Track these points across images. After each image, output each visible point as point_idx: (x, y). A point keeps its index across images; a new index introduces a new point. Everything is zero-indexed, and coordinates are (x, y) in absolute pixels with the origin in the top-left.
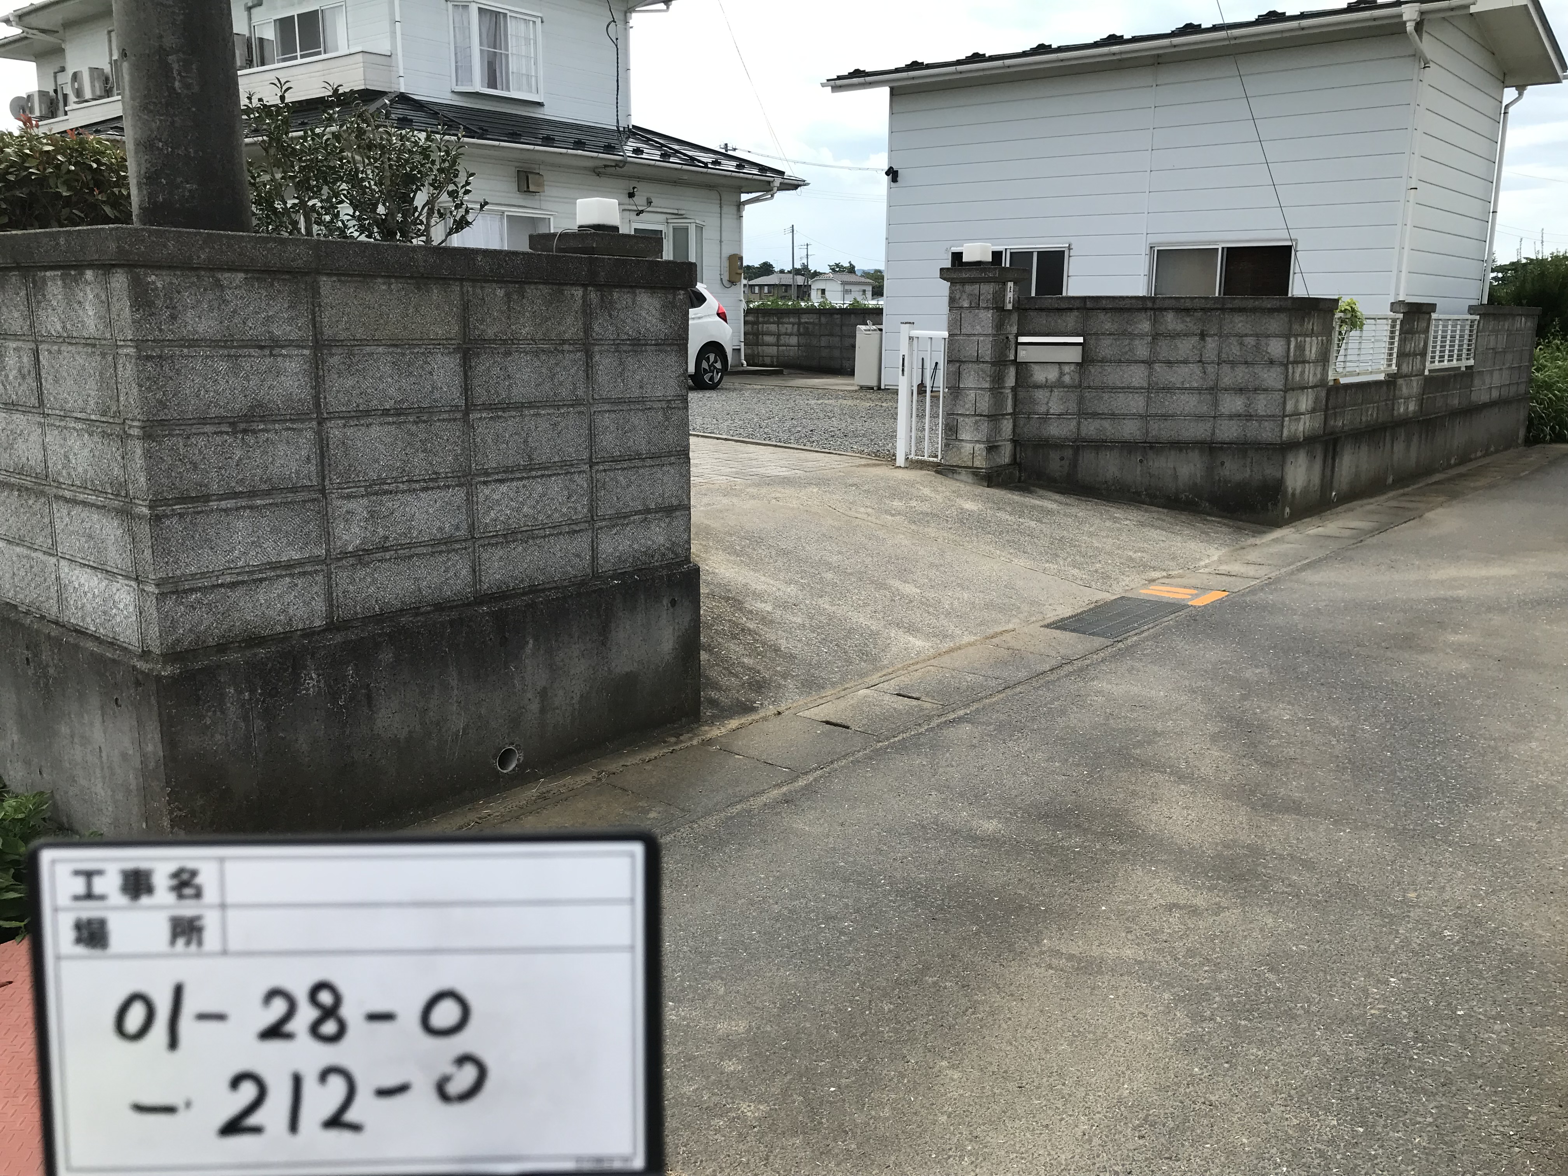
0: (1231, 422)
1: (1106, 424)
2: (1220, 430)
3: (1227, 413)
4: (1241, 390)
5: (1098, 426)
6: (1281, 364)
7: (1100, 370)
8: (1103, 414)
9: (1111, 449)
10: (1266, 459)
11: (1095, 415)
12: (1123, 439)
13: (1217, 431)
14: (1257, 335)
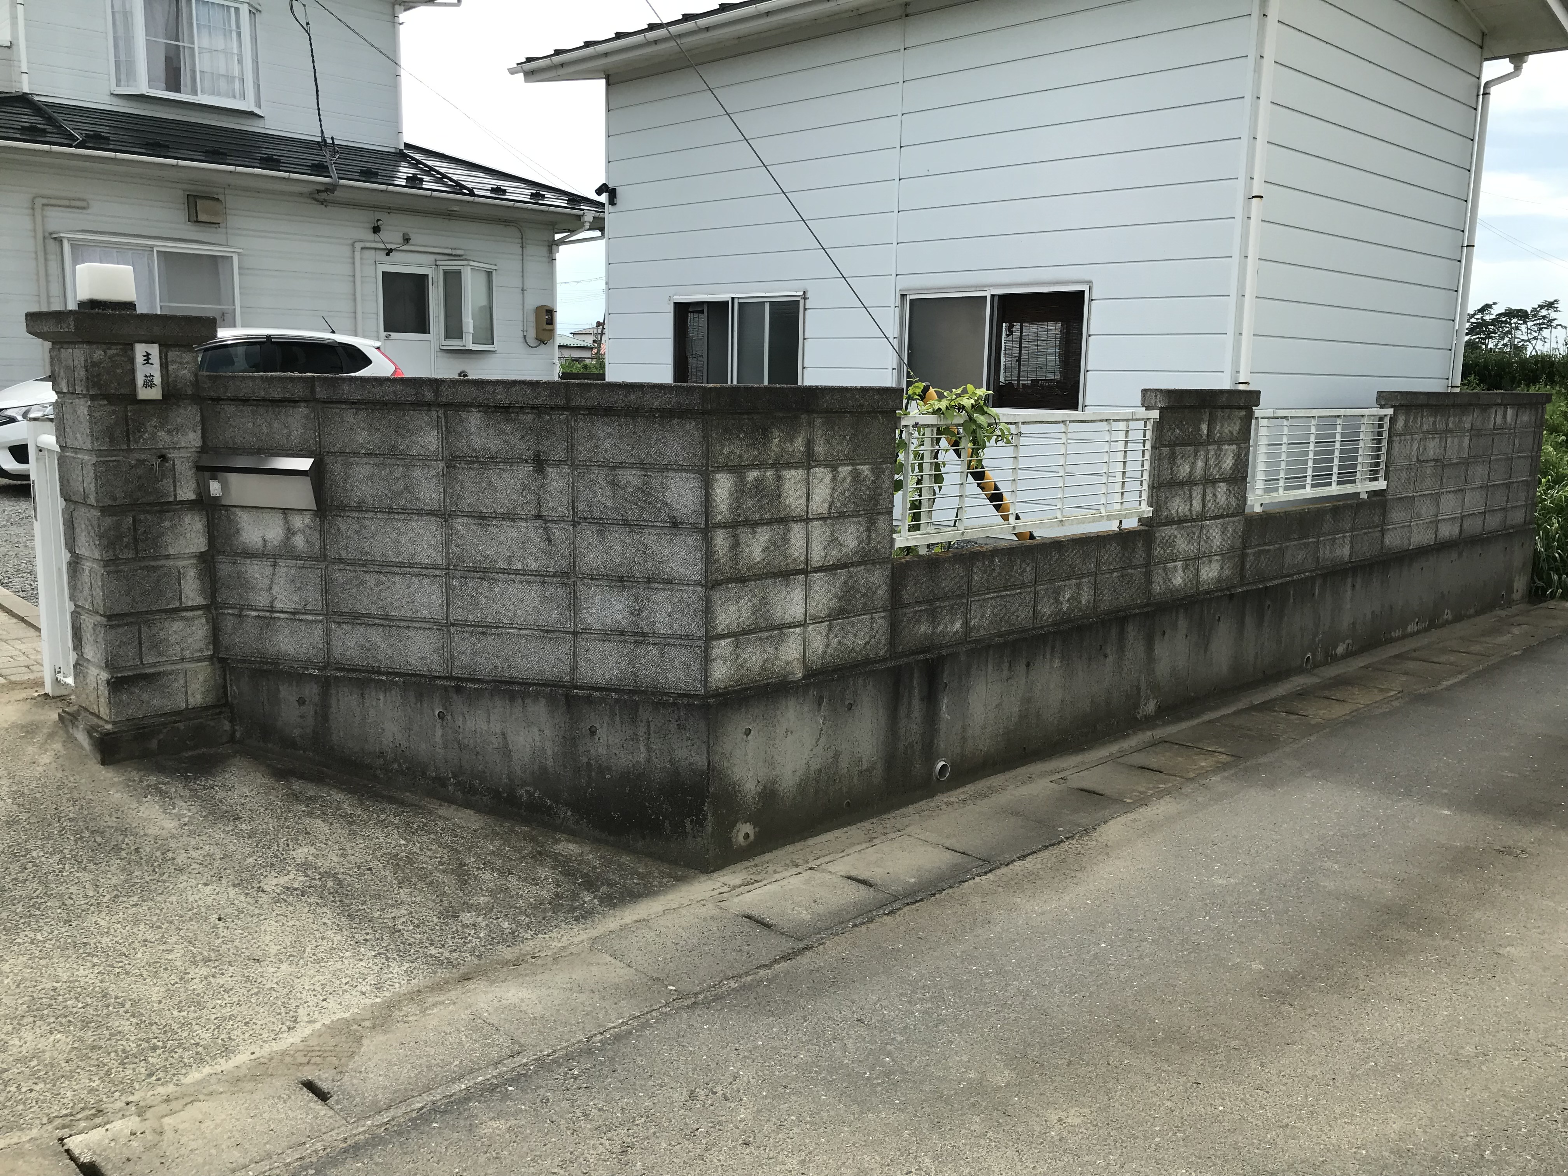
0: (608, 646)
1: (376, 636)
2: (587, 660)
3: (597, 626)
4: (621, 579)
5: (361, 641)
6: (694, 528)
7: (356, 526)
8: (369, 616)
9: (385, 687)
10: (673, 726)
11: (356, 618)
12: (410, 669)
13: (582, 663)
14: (642, 466)
